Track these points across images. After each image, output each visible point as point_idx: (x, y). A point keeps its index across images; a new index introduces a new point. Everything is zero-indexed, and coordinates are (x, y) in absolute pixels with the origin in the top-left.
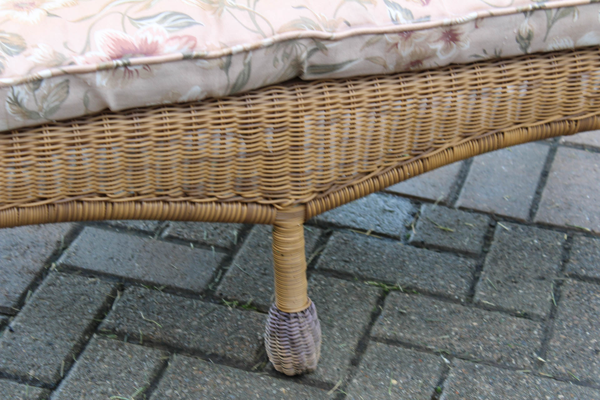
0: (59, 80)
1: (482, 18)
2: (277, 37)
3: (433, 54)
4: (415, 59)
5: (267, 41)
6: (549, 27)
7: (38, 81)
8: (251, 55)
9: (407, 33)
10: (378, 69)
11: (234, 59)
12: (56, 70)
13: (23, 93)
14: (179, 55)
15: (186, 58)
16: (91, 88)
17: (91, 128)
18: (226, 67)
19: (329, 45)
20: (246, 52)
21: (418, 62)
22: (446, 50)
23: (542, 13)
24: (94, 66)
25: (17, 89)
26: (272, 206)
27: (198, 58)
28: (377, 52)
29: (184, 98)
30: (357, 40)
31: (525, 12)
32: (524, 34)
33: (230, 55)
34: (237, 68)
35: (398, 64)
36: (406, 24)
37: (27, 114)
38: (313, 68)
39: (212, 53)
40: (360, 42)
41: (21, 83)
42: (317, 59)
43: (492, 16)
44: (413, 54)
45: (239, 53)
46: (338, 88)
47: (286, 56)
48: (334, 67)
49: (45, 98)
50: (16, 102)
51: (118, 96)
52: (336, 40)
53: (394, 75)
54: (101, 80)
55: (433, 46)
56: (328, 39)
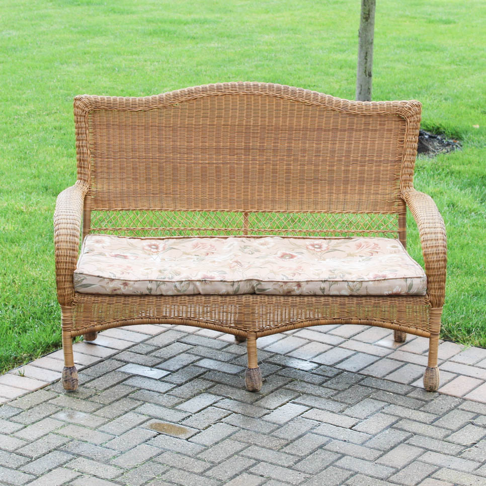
0: (187, 282)
1: (309, 281)
2: (247, 278)
3: (294, 290)
4: (289, 291)
5: (244, 279)
6: (330, 287)
7: (182, 282)
8: (240, 283)
9: (285, 283)
10: (278, 293)
11: (235, 283)
12: (187, 279)
13: (177, 284)
14: (220, 280)
15: (221, 281)
16: (195, 285)
17: (195, 298)
18: (233, 285)
19: (262, 283)
20: (238, 281)
21: (290, 292)
22: (298, 289)
23: (327, 282)
24: (196, 279)
25: (176, 283)
26: (246, 331)
27: (225, 281)
28: (276, 287)
29: (221, 293)
30: (271, 283)
31: (322, 281)
32: (322, 288)
33: (234, 282)
34: (236, 286)
35: (283, 292)
36: (285, 280)
37: (178, 291)
38: (258, 289)
39: (228, 281)
40: (272, 284)
41: (177, 282)
42: (259, 287)
43: (312, 281)
44: (288, 289)
45: (236, 282)
46: (266, 297)
47: (250, 285)
48: (264, 290)
49: (183, 287)
50: (175, 286)
51: (203, 289)
52: (264, 282)
53: (283, 296)
54: (198, 284)
55: (294, 288)
56: (262, 281)
